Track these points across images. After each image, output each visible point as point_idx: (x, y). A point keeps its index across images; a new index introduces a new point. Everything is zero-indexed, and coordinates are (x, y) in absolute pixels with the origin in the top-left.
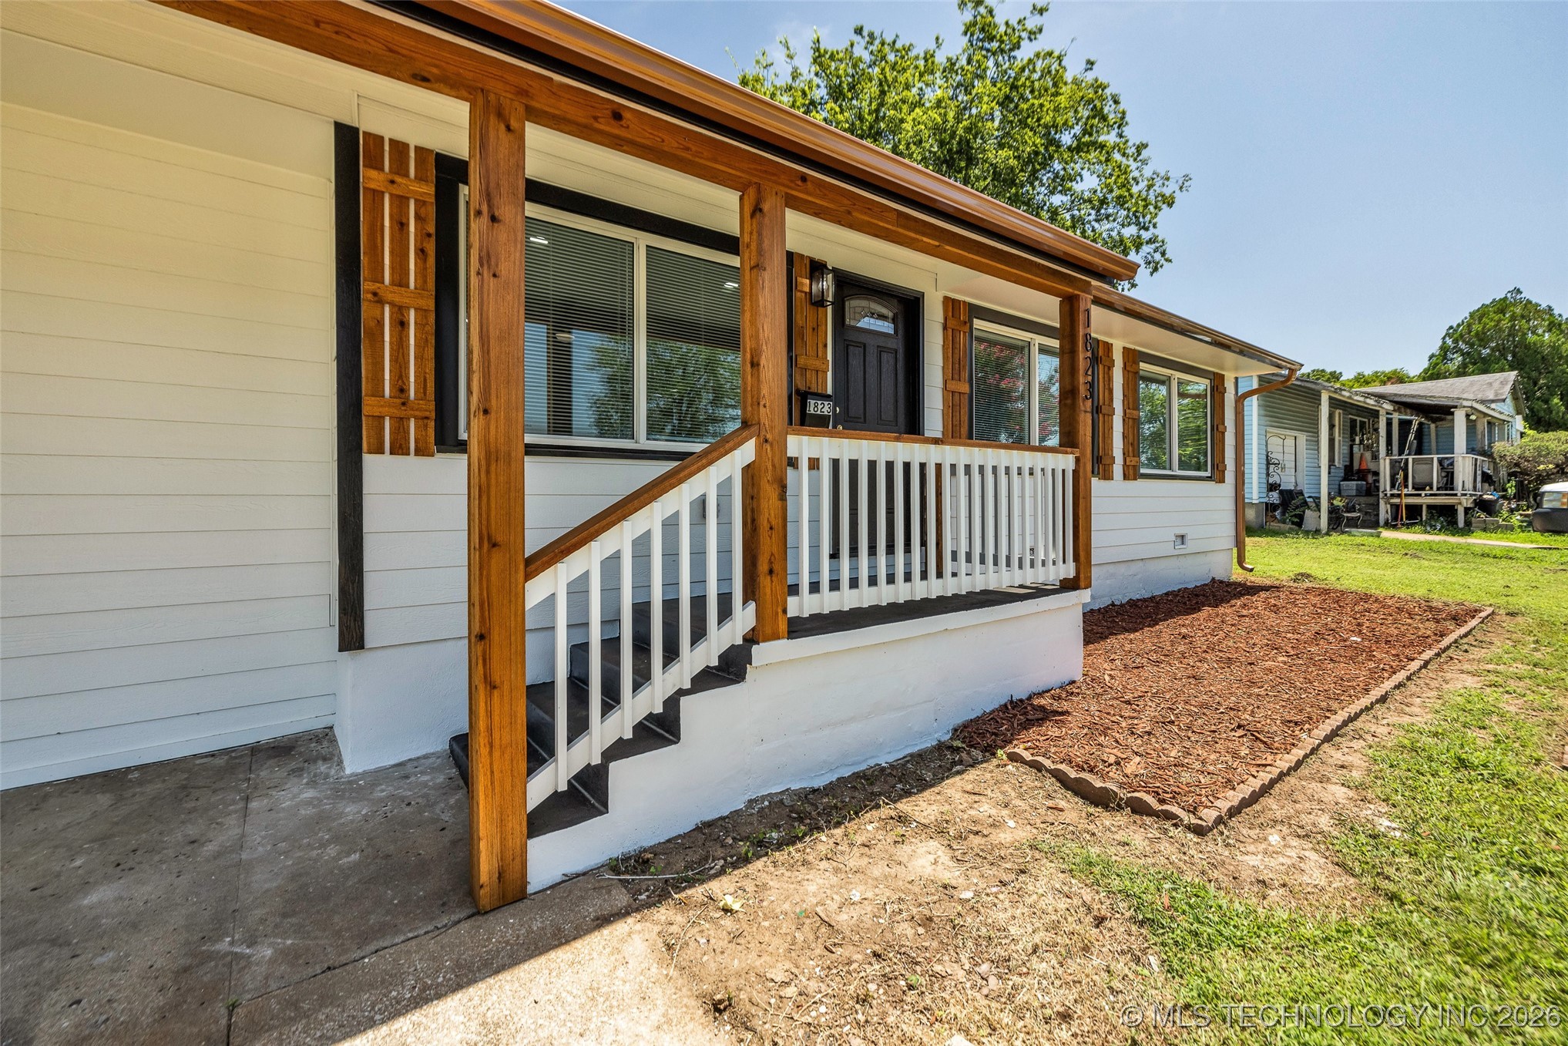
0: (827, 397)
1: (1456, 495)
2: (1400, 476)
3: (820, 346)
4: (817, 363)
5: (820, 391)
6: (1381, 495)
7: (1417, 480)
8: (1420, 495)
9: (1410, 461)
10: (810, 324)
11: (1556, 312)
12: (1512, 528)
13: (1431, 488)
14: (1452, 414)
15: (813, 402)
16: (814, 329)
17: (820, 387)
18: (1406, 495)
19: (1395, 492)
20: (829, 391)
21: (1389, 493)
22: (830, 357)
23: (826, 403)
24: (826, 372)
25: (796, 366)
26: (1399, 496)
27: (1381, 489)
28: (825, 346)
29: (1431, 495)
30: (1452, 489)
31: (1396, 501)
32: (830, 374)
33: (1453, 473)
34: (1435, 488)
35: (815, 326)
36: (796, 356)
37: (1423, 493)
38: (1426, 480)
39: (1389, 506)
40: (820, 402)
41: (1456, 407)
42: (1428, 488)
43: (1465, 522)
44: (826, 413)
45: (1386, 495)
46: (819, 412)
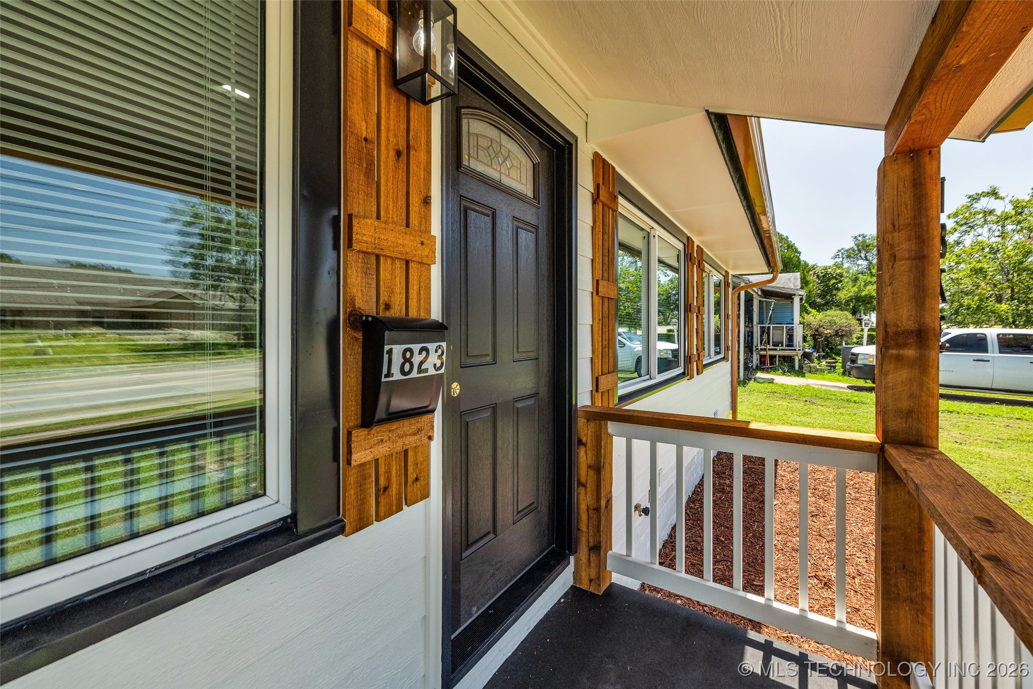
0: (435, 330)
1: (795, 350)
2: (765, 337)
3: (415, 200)
4: (407, 243)
5: (413, 314)
6: (754, 349)
7: (775, 340)
8: (776, 350)
9: (771, 328)
10: (391, 138)
11: (790, 240)
12: (822, 371)
13: (782, 345)
14: (793, 299)
15: (398, 350)
16: (398, 154)
17: (413, 303)
18: (769, 349)
19: (763, 347)
20: (436, 314)
21: (759, 348)
22: (436, 229)
23: (432, 346)
24: (426, 265)
25: (350, 245)
26: (765, 350)
27: (755, 345)
28: (427, 201)
29: (782, 350)
30: (792, 346)
31: (763, 353)
32: (436, 271)
33: (793, 335)
34: (784, 345)
35: (402, 146)
36: (350, 217)
37: (778, 348)
38: (780, 340)
39: (758, 356)
40: (416, 347)
41: (794, 295)
42: (780, 345)
43: (799, 366)
44: (432, 372)
45: (758, 349)
46: (414, 374)
